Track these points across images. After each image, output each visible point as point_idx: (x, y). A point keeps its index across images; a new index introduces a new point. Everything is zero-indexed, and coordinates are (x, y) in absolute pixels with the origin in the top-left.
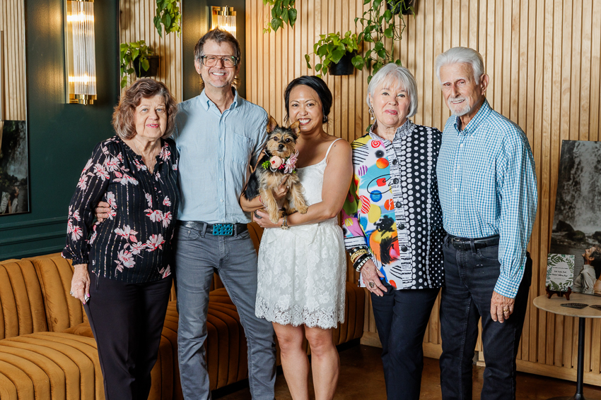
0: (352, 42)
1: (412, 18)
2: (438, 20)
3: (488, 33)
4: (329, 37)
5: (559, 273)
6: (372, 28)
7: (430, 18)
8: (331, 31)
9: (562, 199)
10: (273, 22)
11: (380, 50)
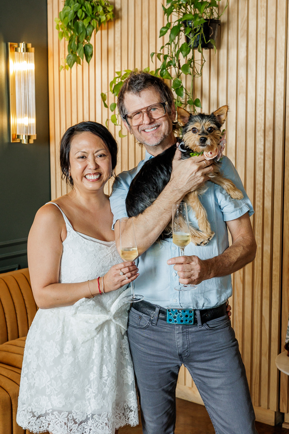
1: (214, 52)
2: (242, 54)
10: (68, 58)
11: (178, 88)
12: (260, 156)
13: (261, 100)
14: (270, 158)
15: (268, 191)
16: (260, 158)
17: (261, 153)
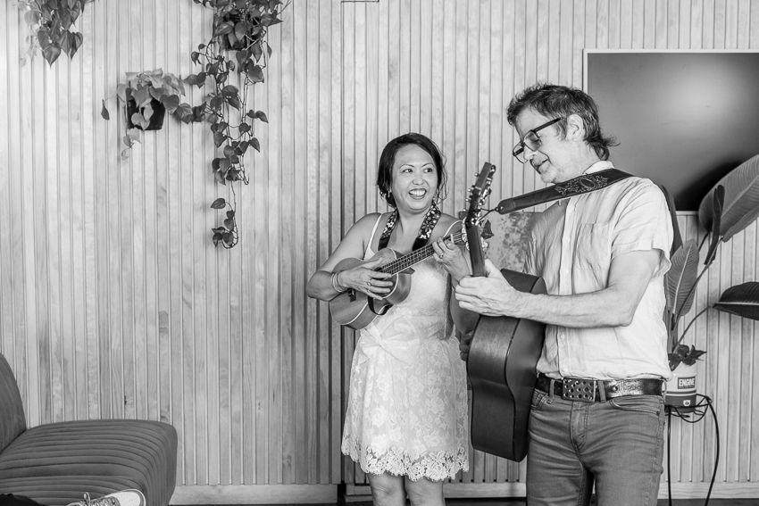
3: (356, 80)
12: (312, 180)
13: (312, 114)
14: (325, 182)
15: (325, 222)
16: (312, 183)
17: (313, 177)
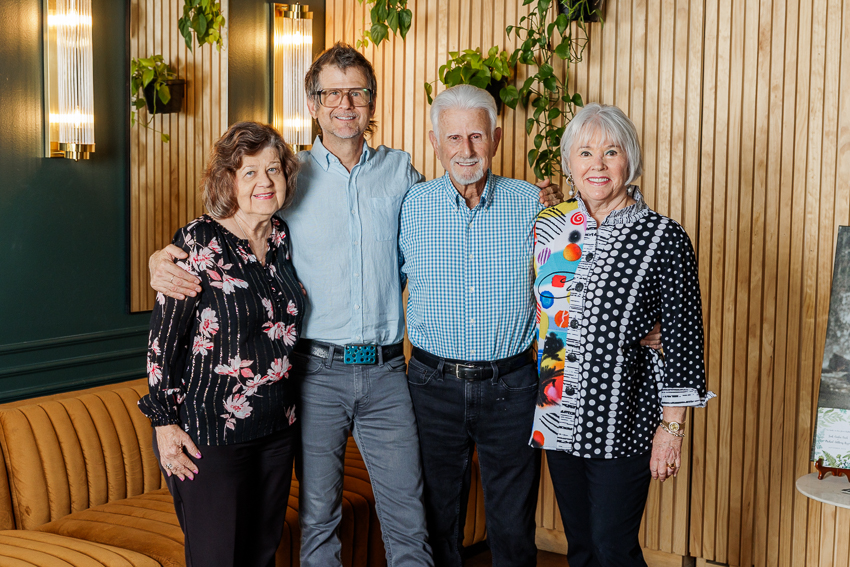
0: (500, 64)
1: (596, 27)
2: (639, 31)
3: (720, 53)
4: (464, 56)
5: (836, 440)
6: (535, 42)
7: (625, 28)
8: (465, 47)
9: (837, 320)
10: (373, 30)
11: (547, 78)
13: (666, 96)
14: (679, 181)
16: (663, 180)
